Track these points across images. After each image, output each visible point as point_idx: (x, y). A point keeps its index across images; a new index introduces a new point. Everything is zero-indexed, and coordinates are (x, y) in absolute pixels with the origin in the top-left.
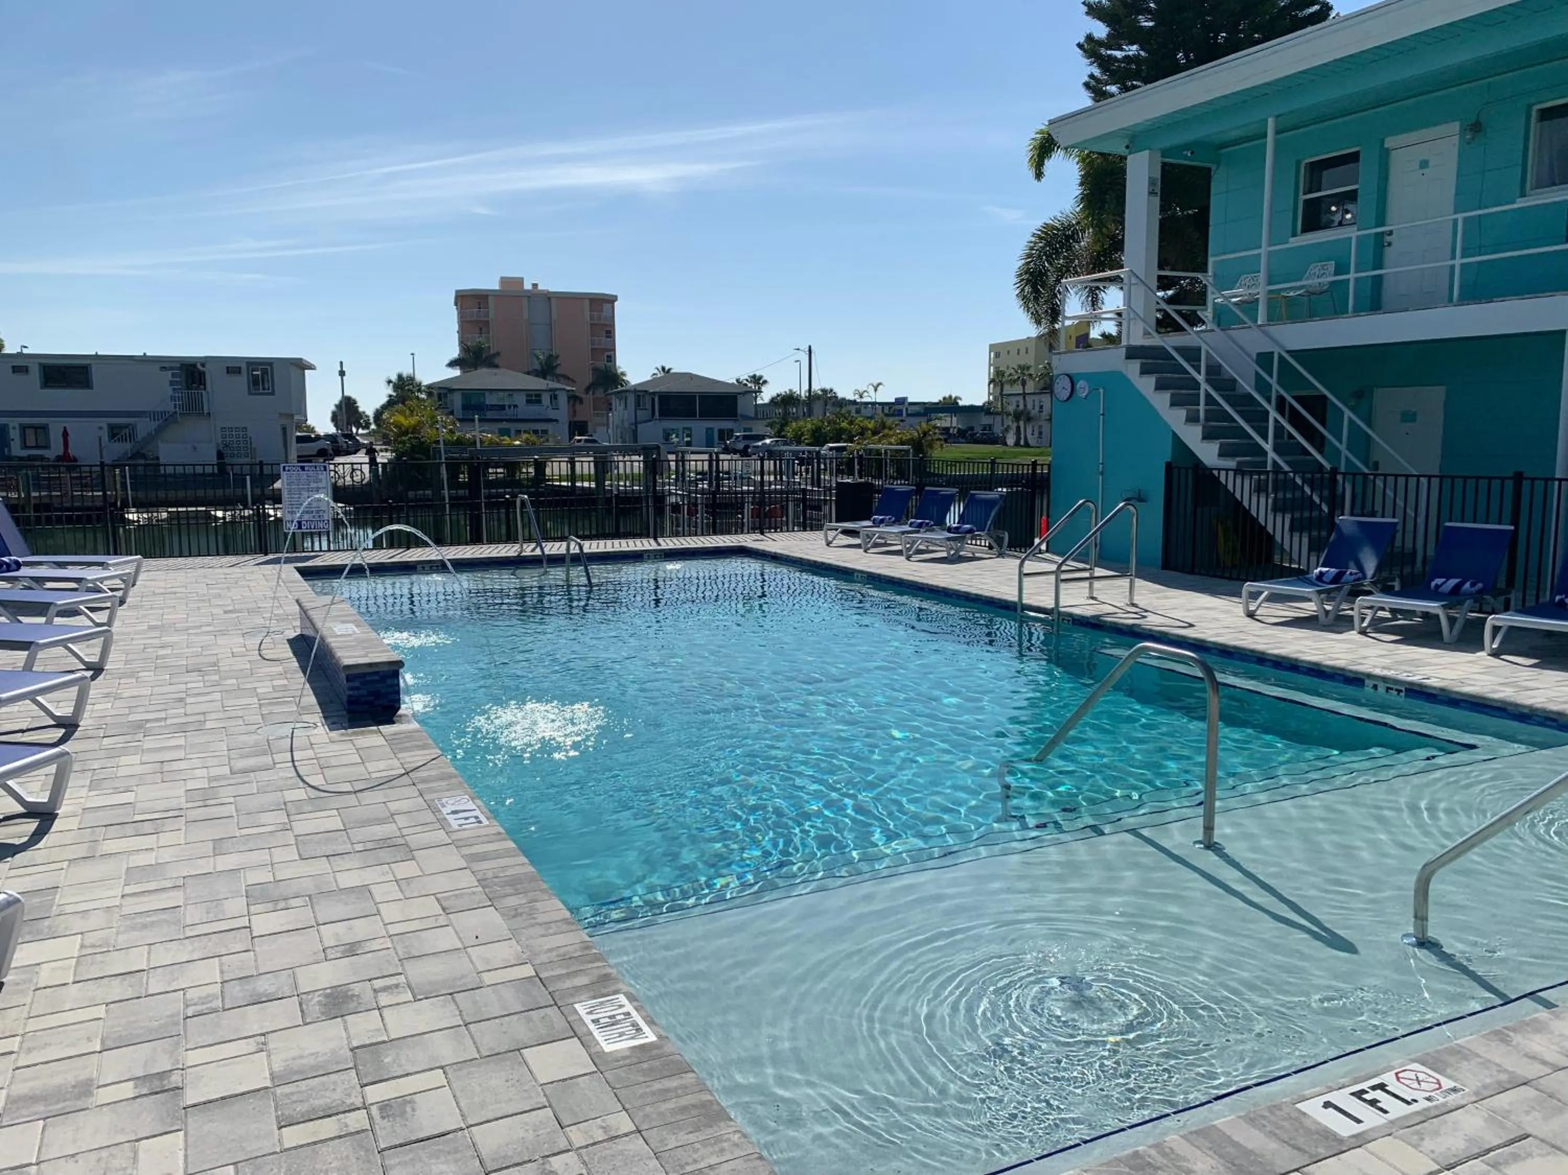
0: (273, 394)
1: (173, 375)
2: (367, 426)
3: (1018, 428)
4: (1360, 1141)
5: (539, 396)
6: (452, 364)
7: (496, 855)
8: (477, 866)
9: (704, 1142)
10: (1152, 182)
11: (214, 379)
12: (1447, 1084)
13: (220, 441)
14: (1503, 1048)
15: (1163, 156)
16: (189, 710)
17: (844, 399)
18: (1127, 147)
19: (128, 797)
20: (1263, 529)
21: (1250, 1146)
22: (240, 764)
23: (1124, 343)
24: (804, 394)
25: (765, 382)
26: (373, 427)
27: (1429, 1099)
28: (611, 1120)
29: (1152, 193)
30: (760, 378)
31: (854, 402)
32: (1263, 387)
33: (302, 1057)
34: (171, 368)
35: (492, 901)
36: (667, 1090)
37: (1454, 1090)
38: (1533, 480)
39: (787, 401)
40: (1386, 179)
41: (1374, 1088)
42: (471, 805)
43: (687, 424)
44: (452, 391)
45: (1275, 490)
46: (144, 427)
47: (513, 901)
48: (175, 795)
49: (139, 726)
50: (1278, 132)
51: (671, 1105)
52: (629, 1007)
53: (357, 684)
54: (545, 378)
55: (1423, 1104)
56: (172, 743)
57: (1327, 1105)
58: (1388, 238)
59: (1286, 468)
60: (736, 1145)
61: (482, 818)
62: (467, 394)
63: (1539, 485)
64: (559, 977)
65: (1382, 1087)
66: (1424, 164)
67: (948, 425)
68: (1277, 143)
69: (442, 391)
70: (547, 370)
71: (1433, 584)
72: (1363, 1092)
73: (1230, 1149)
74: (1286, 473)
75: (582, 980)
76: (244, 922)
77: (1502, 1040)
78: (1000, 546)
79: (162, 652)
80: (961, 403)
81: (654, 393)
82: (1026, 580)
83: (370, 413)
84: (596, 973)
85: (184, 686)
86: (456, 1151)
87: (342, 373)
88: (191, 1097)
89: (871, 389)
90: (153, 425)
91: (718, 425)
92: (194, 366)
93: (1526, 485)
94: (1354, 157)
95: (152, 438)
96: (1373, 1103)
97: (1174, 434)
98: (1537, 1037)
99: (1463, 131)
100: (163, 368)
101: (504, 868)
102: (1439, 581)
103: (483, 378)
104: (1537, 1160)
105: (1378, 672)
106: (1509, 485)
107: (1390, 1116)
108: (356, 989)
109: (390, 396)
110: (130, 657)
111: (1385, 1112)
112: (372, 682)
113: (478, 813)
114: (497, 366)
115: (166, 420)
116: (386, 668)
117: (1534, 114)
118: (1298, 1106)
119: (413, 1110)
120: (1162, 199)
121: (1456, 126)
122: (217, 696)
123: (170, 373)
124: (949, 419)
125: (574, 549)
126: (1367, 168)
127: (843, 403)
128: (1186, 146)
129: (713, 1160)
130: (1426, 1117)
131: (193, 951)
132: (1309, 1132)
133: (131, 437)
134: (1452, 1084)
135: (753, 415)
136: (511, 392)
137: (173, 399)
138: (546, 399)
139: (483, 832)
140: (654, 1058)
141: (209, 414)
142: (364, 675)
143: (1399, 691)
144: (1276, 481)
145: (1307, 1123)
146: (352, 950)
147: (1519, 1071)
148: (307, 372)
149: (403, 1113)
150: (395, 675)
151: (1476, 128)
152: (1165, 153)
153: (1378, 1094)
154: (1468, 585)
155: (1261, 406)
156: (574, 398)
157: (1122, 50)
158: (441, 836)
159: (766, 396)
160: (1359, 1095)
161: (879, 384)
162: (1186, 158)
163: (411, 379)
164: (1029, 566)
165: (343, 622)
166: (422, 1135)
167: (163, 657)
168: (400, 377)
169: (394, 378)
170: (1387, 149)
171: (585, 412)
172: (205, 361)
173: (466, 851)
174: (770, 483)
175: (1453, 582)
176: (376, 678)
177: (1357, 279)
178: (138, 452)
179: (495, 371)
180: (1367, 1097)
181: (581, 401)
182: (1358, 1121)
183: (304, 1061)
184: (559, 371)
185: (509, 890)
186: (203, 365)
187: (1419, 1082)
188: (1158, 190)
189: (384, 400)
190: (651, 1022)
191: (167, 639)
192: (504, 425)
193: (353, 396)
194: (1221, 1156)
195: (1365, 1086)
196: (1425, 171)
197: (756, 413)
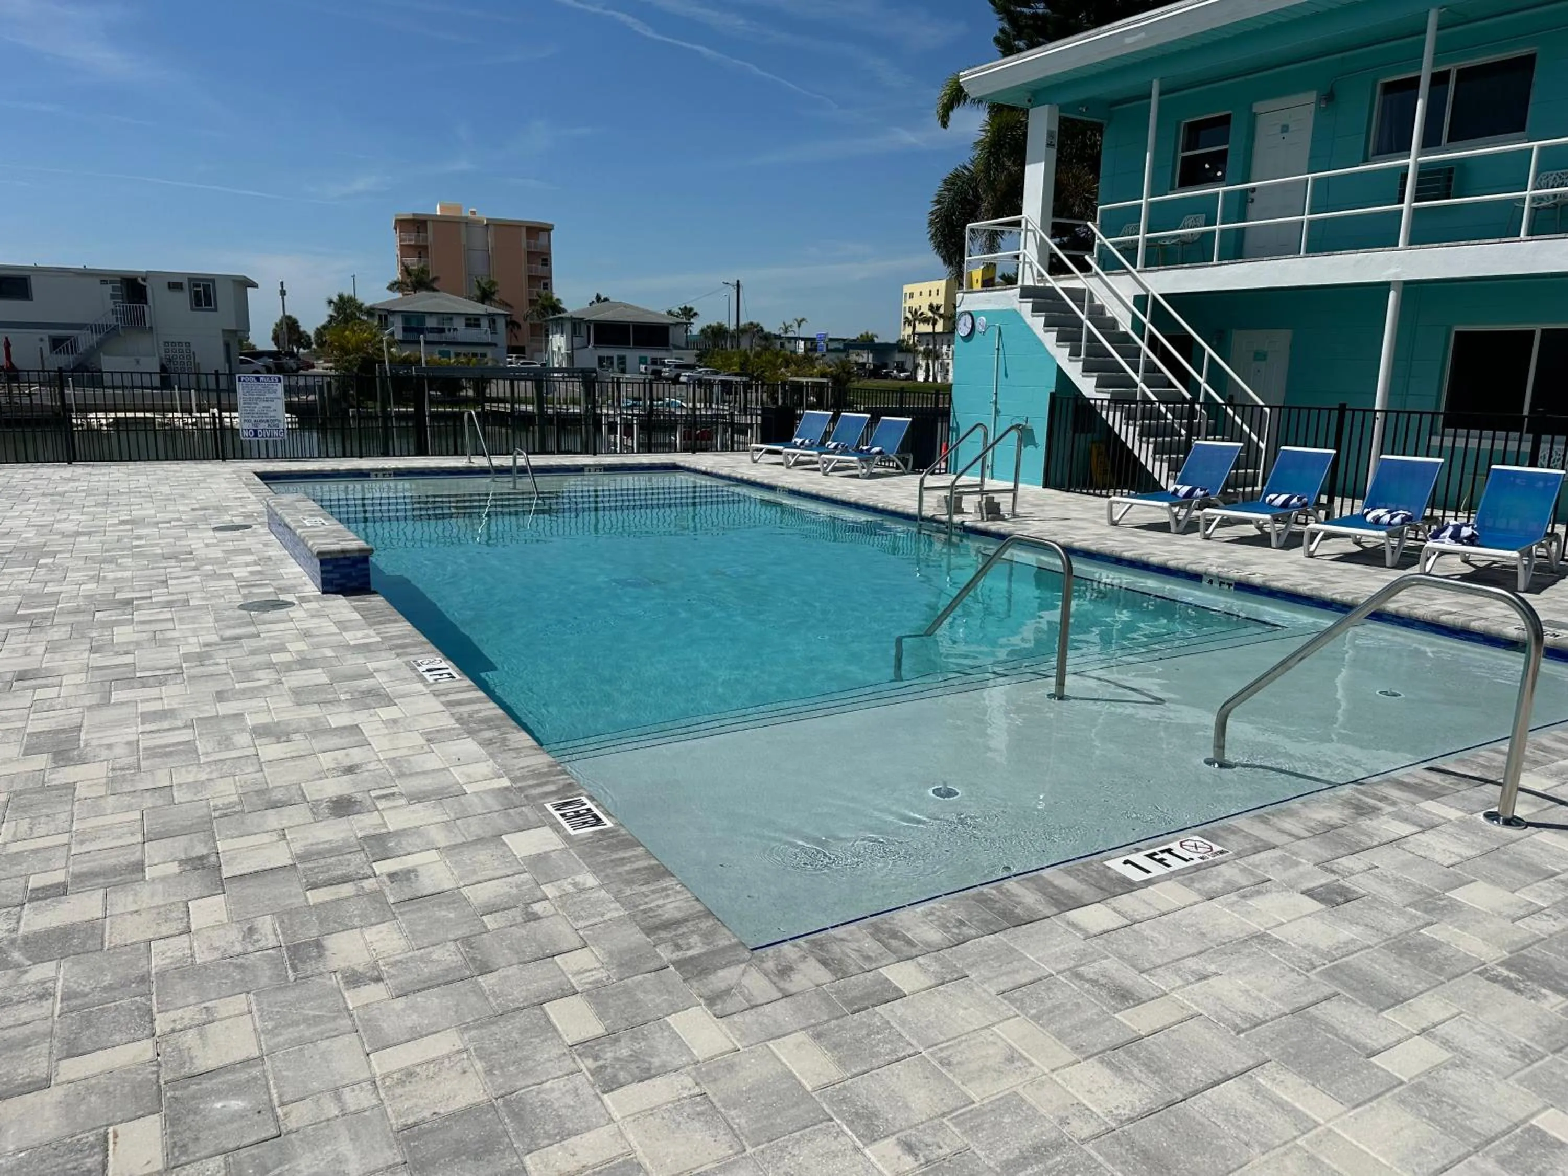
0: (216, 310)
1: (114, 289)
2: (308, 345)
3: (927, 365)
4: (1148, 883)
5: (478, 320)
6: (393, 287)
7: (471, 701)
8: (455, 710)
9: (654, 892)
10: (1050, 135)
11: (157, 295)
12: (1217, 848)
13: (163, 355)
14: (1263, 826)
15: (1060, 111)
16: (171, 590)
17: (769, 334)
18: (1029, 101)
19: (129, 659)
20: (1131, 452)
21: (1066, 888)
22: (229, 633)
23: (1020, 283)
24: (732, 327)
25: (696, 314)
26: (314, 346)
27: (1202, 858)
28: (579, 879)
29: (1049, 145)
30: (691, 309)
31: (778, 337)
32: (1138, 326)
33: (318, 844)
34: (111, 282)
35: (471, 733)
36: (623, 859)
37: (1222, 852)
38: (1354, 410)
39: (717, 333)
40: (1253, 139)
41: (1162, 852)
42: (443, 665)
43: (622, 352)
44: (393, 313)
45: (1143, 419)
46: (85, 340)
47: (488, 734)
48: (173, 657)
49: (129, 602)
50: (1161, 93)
51: (627, 868)
52: (589, 805)
53: (330, 568)
54: (483, 303)
55: (1197, 861)
56: (162, 617)
57: (1126, 862)
58: (1251, 195)
59: (1154, 398)
60: (679, 892)
61: (455, 674)
62: (408, 317)
63: (1358, 415)
64: (531, 786)
65: (1169, 851)
66: (1285, 129)
67: (865, 360)
68: (1160, 104)
69: (383, 313)
70: (485, 296)
71: (1267, 499)
72: (1155, 854)
73: (1050, 890)
74: (1153, 402)
75: (552, 788)
76: (252, 751)
77: (1263, 822)
78: (906, 466)
79: (135, 543)
80: (877, 341)
81: (590, 321)
82: (925, 493)
83: (311, 333)
84: (562, 783)
85: (162, 570)
86: (454, 902)
87: (283, 293)
88: (226, 872)
89: (796, 324)
90: (96, 337)
91: (650, 354)
92: (136, 279)
93: (1348, 414)
94: (1225, 121)
95: (93, 351)
96: (1161, 861)
97: (1059, 367)
98: (1289, 820)
99: (1319, 101)
100: (104, 282)
101: (478, 711)
102: (1272, 496)
103: (422, 302)
104: (1274, 895)
105: (1214, 570)
106: (1335, 414)
107: (1171, 869)
108: (359, 797)
109: (331, 316)
110: (106, 546)
111: (1168, 866)
112: (344, 566)
113: (450, 671)
114: (435, 290)
115: (108, 333)
116: (356, 554)
117: (1379, 89)
118: (1106, 863)
119: (417, 876)
120: (1058, 150)
121: (1312, 96)
122: (197, 579)
123: (110, 286)
124: (865, 356)
125: (521, 461)
126: (1236, 131)
127: (767, 337)
128: (1082, 103)
129: (661, 902)
130: (1198, 868)
131: (211, 772)
132: (1110, 879)
133: (73, 348)
134: (1220, 849)
135: (683, 345)
136: (450, 316)
137: (114, 312)
138: (485, 323)
139: (456, 684)
140: (613, 837)
141: (151, 328)
142: (337, 559)
143: (1230, 585)
144: (1144, 409)
145: (1110, 873)
146: (350, 770)
147: (1271, 840)
148: (249, 289)
149: (408, 879)
150: (366, 560)
151: (1329, 97)
152: (1062, 108)
153: (1165, 855)
154: (1295, 500)
155: (1135, 343)
156: (512, 324)
157: (1032, 8)
158: (420, 686)
159: (696, 328)
160: (1151, 856)
161: (803, 320)
162: (1081, 113)
163: (351, 300)
164: (930, 481)
165: (311, 516)
166: (425, 893)
167: (137, 547)
168: (341, 297)
169: (335, 299)
170: (1255, 114)
171: (524, 338)
172: (146, 276)
173: (443, 699)
174: (700, 409)
175: (1284, 497)
176: (347, 562)
177: (1223, 231)
178: (79, 365)
179: (436, 294)
180: (1157, 857)
181: (519, 327)
182: (1148, 872)
183: (321, 846)
184: (496, 297)
185: (484, 726)
186: (144, 280)
187: (1196, 847)
188: (1055, 142)
189: (324, 320)
190: (608, 814)
191: (138, 532)
192: (444, 348)
193: (294, 316)
194: (1045, 894)
195: (1156, 850)
196: (1284, 135)
197: (687, 343)
